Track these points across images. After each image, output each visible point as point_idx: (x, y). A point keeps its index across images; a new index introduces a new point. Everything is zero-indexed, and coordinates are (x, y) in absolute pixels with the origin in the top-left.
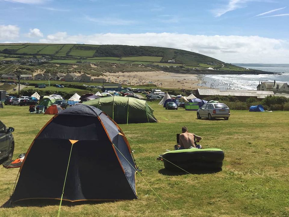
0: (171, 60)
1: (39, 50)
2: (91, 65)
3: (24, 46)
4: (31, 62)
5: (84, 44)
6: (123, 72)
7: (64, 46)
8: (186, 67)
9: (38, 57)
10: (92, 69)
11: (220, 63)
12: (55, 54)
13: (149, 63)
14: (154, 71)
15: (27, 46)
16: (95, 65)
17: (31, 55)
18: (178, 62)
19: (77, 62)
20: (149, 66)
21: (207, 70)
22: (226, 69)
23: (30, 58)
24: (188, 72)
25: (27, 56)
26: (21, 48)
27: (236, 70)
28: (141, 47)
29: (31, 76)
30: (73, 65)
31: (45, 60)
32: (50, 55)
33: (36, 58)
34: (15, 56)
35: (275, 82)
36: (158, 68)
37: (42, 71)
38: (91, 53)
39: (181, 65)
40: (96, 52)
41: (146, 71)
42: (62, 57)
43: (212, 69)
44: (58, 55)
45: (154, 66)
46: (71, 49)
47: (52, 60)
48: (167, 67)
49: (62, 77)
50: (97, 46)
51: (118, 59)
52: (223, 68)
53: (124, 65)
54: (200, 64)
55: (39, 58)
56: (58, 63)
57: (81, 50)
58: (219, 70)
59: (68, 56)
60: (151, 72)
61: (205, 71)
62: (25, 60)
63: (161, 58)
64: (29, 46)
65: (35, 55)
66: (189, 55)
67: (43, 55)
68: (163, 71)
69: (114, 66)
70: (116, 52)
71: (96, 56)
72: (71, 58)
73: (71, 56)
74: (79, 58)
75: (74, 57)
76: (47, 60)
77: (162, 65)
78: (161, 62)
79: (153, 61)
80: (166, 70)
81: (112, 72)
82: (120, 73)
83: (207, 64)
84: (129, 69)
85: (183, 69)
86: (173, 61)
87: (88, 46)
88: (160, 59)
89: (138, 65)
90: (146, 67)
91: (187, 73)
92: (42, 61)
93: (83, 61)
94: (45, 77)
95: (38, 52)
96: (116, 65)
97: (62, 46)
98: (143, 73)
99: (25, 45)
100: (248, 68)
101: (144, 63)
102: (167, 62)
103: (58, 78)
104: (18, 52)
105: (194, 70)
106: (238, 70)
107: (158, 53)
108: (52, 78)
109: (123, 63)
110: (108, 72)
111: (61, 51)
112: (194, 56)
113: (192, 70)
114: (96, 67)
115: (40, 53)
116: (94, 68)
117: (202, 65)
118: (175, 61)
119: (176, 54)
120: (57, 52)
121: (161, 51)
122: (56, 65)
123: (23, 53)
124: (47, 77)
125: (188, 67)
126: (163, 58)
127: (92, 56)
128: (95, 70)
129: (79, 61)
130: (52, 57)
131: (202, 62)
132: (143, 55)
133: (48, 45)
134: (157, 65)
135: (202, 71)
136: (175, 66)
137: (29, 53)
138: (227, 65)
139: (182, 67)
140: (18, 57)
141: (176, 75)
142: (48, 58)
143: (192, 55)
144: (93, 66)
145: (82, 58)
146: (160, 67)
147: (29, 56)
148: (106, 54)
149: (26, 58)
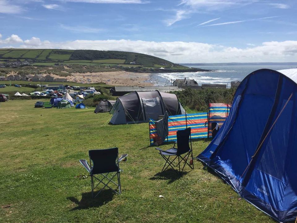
0: (133, 62)
1: (22, 55)
2: (65, 67)
3: (9, 51)
4: (15, 65)
5: (61, 49)
6: (91, 73)
7: (43, 51)
8: (144, 67)
9: (21, 60)
10: (65, 70)
11: (170, 63)
12: (36, 58)
13: (114, 65)
14: (118, 71)
15: (11, 52)
16: (68, 67)
17: (15, 58)
18: (138, 64)
19: (55, 65)
20: (114, 67)
21: (159, 70)
22: (174, 68)
23: (15, 61)
24: (145, 71)
25: (12, 60)
26: (7, 53)
27: (182, 69)
28: (109, 52)
29: (5, 77)
30: (49, 67)
31: (28, 63)
32: (32, 59)
33: (20, 61)
34: (2, 60)
35: (185, 79)
36: (121, 69)
37: (15, 73)
38: (68, 57)
39: (140, 66)
40: (71, 56)
41: (111, 71)
42: (42, 60)
43: (163, 69)
44: (39, 59)
45: (118, 67)
46: (50, 54)
47: (33, 63)
48: (128, 68)
49: (31, 77)
50: (71, 51)
51: (90, 61)
52: (173, 68)
53: (93, 67)
54: (155, 65)
55: (23, 61)
56: (36, 66)
57: (59, 54)
58: (169, 70)
59: (48, 60)
60: (115, 72)
61: (157, 70)
62: (10, 63)
63: (125, 60)
64: (13, 51)
65: (18, 59)
66: (146, 58)
67: (26, 59)
68: (124, 71)
69: (84, 68)
70: (88, 56)
71: (72, 60)
72: (50, 61)
73: (50, 59)
74: (57, 61)
75: (52, 60)
76: (29, 63)
77: (125, 66)
78: (124, 64)
79: (118, 63)
80: (127, 70)
81: (82, 73)
82: (89, 74)
83: (160, 64)
84: (97, 70)
85: (141, 69)
86: (134, 62)
87: (64, 51)
88: (123, 61)
89: (104, 66)
90: (111, 68)
91: (143, 72)
92: (25, 64)
93: (60, 64)
94: (16, 78)
95: (22, 56)
96: (86, 66)
97: (42, 51)
98: (108, 73)
99: (11, 50)
100: (190, 67)
101: (111, 65)
102: (129, 64)
103: (27, 79)
104: (4, 56)
105: (149, 70)
106: (183, 69)
107: (122, 56)
108: (21, 79)
109: (92, 65)
110: (78, 73)
111: (41, 55)
112: (151, 59)
113: (148, 69)
114: (69, 68)
115: (23, 57)
116: (67, 69)
117: (156, 66)
118: (136, 63)
119: (136, 57)
120: (38, 56)
121: (125, 55)
122: (35, 67)
123: (8, 57)
124: (17, 78)
125: (145, 67)
126: (126, 61)
127: (67, 60)
128: (67, 71)
129: (57, 63)
130: (34, 61)
131: (156, 63)
132: (110, 58)
133: (29, 50)
134: (121, 66)
135: (156, 70)
136: (135, 66)
137: (14, 57)
138: (175, 65)
139: (140, 67)
140: (5, 61)
141: (135, 74)
142: (31, 61)
143: (149, 58)
144: (66, 68)
145: (59, 61)
146: (123, 68)
147: (13, 60)
148: (80, 58)
149: (11, 62)
